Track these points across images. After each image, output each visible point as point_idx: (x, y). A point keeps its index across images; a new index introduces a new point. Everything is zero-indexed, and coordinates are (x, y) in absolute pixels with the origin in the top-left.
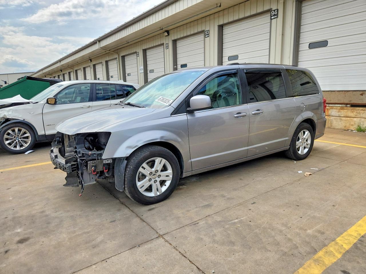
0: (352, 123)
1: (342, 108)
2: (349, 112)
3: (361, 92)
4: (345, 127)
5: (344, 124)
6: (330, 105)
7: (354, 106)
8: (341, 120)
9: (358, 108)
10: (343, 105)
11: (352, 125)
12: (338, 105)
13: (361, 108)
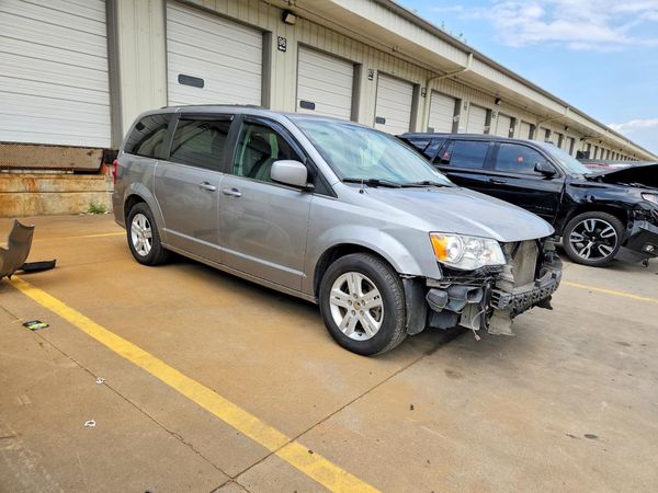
0: (80, 201)
1: (60, 177)
2: (72, 183)
3: (89, 151)
4: (70, 208)
5: (67, 205)
6: (36, 172)
7: (79, 172)
8: (61, 197)
9: (85, 176)
10: (60, 172)
11: (81, 205)
12: (51, 172)
13: (90, 176)
